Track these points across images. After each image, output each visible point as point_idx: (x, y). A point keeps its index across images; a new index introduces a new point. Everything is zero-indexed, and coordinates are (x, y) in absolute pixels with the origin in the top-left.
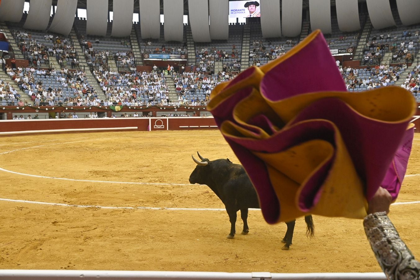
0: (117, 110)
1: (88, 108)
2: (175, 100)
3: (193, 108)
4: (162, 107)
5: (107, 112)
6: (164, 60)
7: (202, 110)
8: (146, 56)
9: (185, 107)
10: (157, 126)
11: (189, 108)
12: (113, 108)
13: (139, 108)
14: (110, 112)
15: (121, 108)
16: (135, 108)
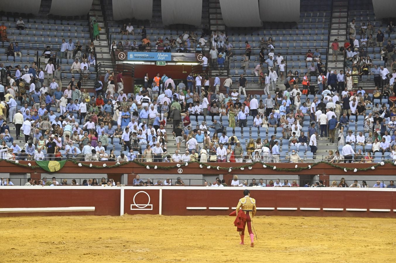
0: (52, 170)
3: (218, 168)
4: (149, 164)
5: (30, 173)
6: (158, 64)
7: (237, 171)
8: (121, 55)
9: (201, 166)
10: (137, 205)
11: (209, 167)
12: (44, 165)
13: (101, 167)
14: (38, 173)
15: (60, 166)
16: (92, 166)
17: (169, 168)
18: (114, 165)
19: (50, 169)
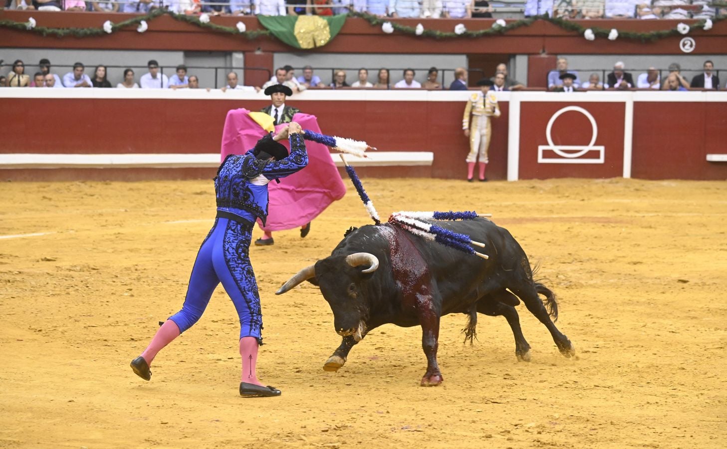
0: (304, 44)
1: (127, 22)
4: (592, 24)
5: (244, 52)
10: (557, 149)
12: (283, 29)
13: (448, 34)
14: (264, 51)
15: (331, 32)
16: (424, 33)
17: (653, 35)
18: (488, 30)
19: (301, 42)
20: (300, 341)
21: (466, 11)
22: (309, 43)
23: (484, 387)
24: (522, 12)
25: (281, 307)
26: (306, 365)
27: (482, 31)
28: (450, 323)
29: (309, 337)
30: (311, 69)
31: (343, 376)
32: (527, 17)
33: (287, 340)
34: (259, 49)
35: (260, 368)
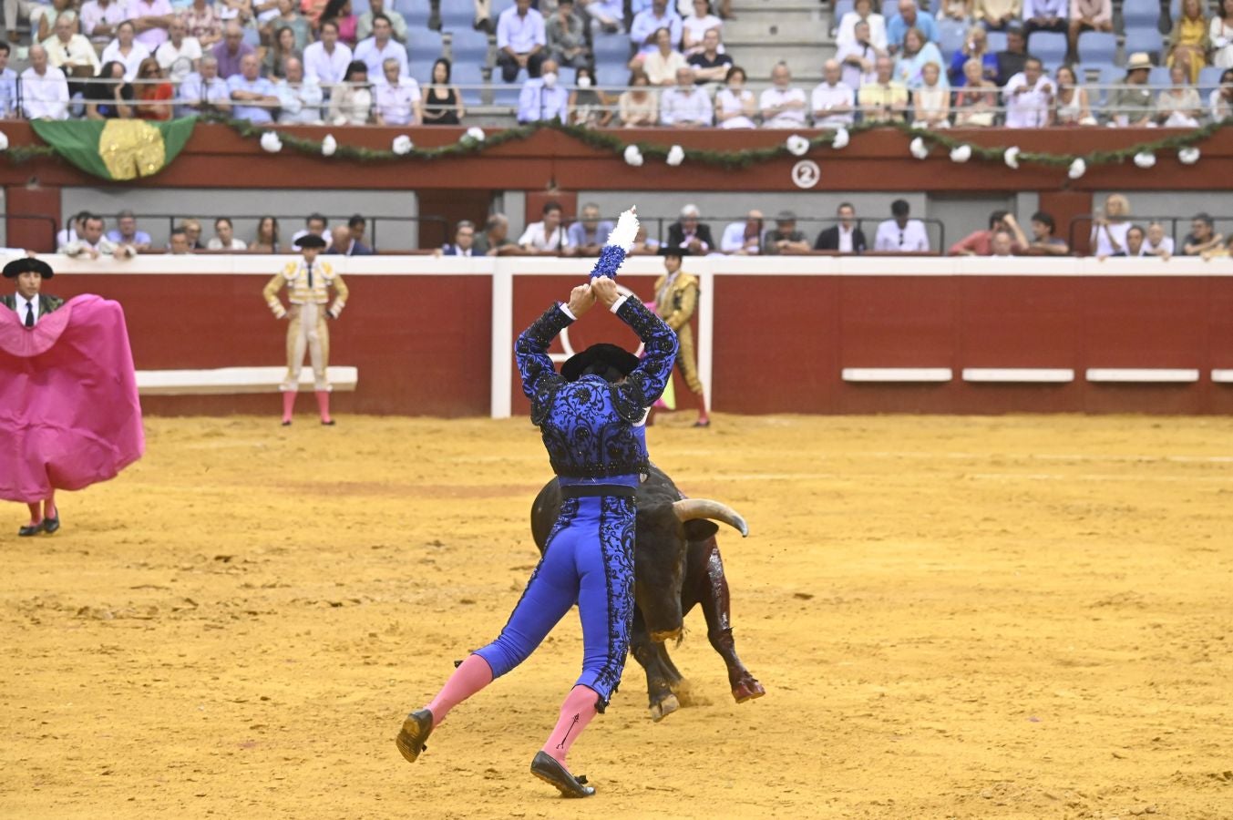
0: (118, 172)
2: (798, 64)
3: (1011, 155)
5: (5, 186)
7: (1114, 171)
9: (917, 147)
11: (962, 153)
12: (79, 145)
13: (381, 153)
14: (43, 184)
15: (166, 149)
16: (337, 151)
17: (745, 157)
18: (453, 147)
19: (110, 168)
20: (110, 716)
21: (412, 112)
22: (127, 170)
23: (449, 795)
24: (512, 115)
25: (75, 654)
26: (121, 761)
27: (442, 149)
28: (388, 679)
29: (128, 709)
30: (134, 217)
31: (189, 780)
32: (523, 123)
33: (87, 716)
34: (34, 181)
35: (36, 769)
